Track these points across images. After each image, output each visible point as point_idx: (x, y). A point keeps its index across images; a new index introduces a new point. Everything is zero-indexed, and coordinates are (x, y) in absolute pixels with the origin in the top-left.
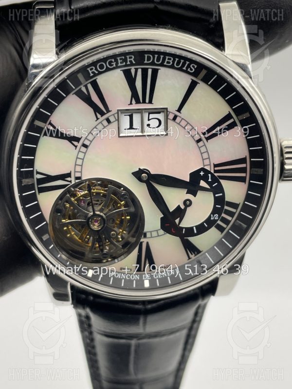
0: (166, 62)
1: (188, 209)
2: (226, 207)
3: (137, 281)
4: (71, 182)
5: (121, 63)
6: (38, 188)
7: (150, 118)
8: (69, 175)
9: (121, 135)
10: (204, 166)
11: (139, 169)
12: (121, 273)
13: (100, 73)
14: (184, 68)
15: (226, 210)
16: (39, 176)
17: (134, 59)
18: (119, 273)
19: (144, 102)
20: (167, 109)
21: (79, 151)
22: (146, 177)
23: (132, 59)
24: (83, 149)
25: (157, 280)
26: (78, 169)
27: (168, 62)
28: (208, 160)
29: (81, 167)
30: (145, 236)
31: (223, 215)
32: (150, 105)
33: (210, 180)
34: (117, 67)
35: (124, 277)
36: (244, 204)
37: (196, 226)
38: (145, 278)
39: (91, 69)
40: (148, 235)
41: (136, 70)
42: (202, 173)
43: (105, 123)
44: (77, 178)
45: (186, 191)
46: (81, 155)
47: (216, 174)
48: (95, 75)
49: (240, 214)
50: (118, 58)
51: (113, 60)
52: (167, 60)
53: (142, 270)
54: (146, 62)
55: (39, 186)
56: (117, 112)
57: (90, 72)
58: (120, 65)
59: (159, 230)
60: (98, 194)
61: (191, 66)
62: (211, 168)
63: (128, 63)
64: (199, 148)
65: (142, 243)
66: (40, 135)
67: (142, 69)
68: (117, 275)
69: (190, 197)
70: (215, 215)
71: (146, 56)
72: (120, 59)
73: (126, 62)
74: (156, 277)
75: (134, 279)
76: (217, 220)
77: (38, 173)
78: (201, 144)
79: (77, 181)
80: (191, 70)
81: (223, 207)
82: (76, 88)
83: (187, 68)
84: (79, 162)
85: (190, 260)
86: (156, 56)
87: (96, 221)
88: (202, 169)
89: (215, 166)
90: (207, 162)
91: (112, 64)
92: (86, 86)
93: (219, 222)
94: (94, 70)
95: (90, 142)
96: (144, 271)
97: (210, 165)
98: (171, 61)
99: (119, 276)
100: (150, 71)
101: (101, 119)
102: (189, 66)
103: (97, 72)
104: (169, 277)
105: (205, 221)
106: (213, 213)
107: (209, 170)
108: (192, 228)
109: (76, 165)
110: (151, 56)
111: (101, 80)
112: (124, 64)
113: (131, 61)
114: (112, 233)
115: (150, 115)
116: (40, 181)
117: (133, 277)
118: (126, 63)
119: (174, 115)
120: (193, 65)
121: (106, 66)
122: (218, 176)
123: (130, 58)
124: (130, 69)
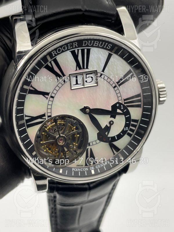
1: (112, 126)
2: (132, 123)
3: (87, 171)
4: (45, 119)
5: (70, 47)
6: (27, 125)
8: (44, 115)
9: (72, 88)
10: (119, 101)
11: (84, 107)
12: (78, 168)
13: (58, 54)
15: (132, 124)
16: (27, 118)
17: (77, 45)
18: (76, 168)
19: (84, 68)
20: (96, 71)
21: (49, 100)
22: (88, 111)
23: (76, 45)
24: (51, 99)
25: (98, 169)
26: (49, 111)
28: (120, 97)
30: (89, 145)
31: (131, 127)
32: (87, 69)
33: (122, 108)
34: (68, 50)
35: (80, 170)
36: (141, 119)
37: (117, 136)
38: (91, 169)
39: (54, 53)
40: (91, 144)
41: (78, 50)
42: (118, 105)
43: (63, 83)
44: (49, 116)
45: (110, 116)
46: (50, 103)
47: (125, 105)
48: (56, 55)
49: (139, 125)
50: (69, 45)
51: (66, 46)
52: (95, 43)
54: (84, 45)
55: (27, 124)
56: (69, 75)
57: (53, 54)
58: (69, 48)
59: (97, 140)
60: (60, 124)
61: (109, 46)
64: (115, 91)
65: (88, 149)
66: (26, 93)
67: (81, 49)
68: (75, 170)
69: (112, 119)
70: (126, 128)
71: (84, 42)
72: (70, 45)
74: (97, 167)
75: (86, 171)
76: (127, 131)
77: (26, 116)
78: (116, 88)
79: (49, 118)
80: (109, 47)
81: (130, 123)
82: (45, 64)
83: (106, 47)
85: (115, 155)
86: (90, 41)
87: (61, 140)
88: (118, 103)
89: (125, 100)
90: (120, 98)
91: (65, 48)
92: (50, 62)
93: (129, 131)
94: (55, 53)
95: (55, 95)
96: (90, 165)
97: (122, 100)
98: (97, 44)
99: (77, 170)
100: (86, 51)
103: (56, 54)
104: (104, 167)
105: (121, 132)
106: (125, 127)
107: (121, 103)
108: (114, 137)
109: (48, 109)
110: (87, 42)
111: (59, 58)
113: (75, 46)
114: (71, 145)
115: (87, 75)
116: (27, 121)
117: (84, 170)
118: (73, 47)
119: (100, 74)
120: (110, 44)
121: (62, 50)
122: (126, 106)
123: (75, 44)
124: (75, 50)
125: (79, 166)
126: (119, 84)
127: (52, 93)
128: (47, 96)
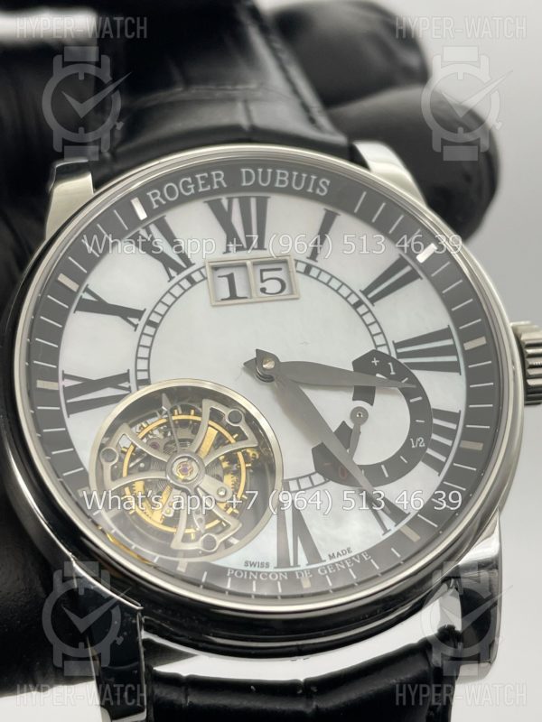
0: (278, 181)
1: (364, 428)
2: (435, 421)
3: (284, 581)
4: (129, 390)
5: (204, 186)
6: (67, 403)
7: (264, 278)
8: (125, 377)
10: (377, 346)
11: (258, 352)
12: (248, 572)
13: (170, 206)
14: (310, 190)
15: (436, 425)
16: (69, 383)
17: (224, 180)
18: (243, 570)
19: (250, 247)
21: (142, 333)
23: (220, 179)
24: (150, 330)
25: (327, 577)
26: (142, 365)
27: (282, 182)
28: (381, 336)
29: (146, 361)
30: (286, 485)
31: (434, 437)
32: (262, 251)
33: (393, 373)
34: (197, 195)
35: (256, 577)
36: (468, 409)
37: (385, 463)
38: (300, 576)
39: (154, 195)
40: (293, 486)
41: (230, 201)
42: (375, 362)
43: (186, 284)
44: (141, 382)
45: (351, 395)
46: (146, 341)
47: (402, 361)
48: (162, 208)
49: (465, 429)
50: (198, 176)
51: (189, 180)
52: (279, 178)
53: (292, 564)
54: (244, 184)
57: (153, 200)
59: (313, 474)
61: (321, 184)
62: (390, 351)
63: (216, 187)
64: (361, 316)
66: (70, 307)
67: (240, 198)
68: (239, 574)
69: (361, 404)
70: (419, 440)
71: (244, 170)
72: (201, 179)
73: (212, 185)
74: (322, 571)
75: (278, 580)
76: (425, 449)
77: (66, 376)
78: (362, 309)
80: (322, 190)
81: (429, 421)
83: (314, 189)
84: (143, 352)
86: (260, 170)
88: (374, 354)
89: (397, 345)
90: (380, 340)
91: (189, 186)
92: (147, 229)
95: (160, 318)
96: (296, 564)
97: (387, 344)
98: (285, 179)
99: (243, 576)
100: (253, 204)
101: (177, 278)
102: (316, 185)
103: (164, 202)
104: (350, 570)
105: (401, 452)
106: (413, 434)
107: (387, 353)
108: (377, 467)
109: (137, 358)
110: (252, 171)
112: (208, 188)
113: (219, 183)
115: (264, 273)
116: (69, 392)
117: (273, 577)
118: (211, 187)
119: (305, 265)
120: (324, 180)
121: (179, 190)
122: (406, 363)
123: (218, 176)
124: (220, 200)
125: (253, 564)
126: (370, 296)
127: (153, 311)
128: (135, 321)
